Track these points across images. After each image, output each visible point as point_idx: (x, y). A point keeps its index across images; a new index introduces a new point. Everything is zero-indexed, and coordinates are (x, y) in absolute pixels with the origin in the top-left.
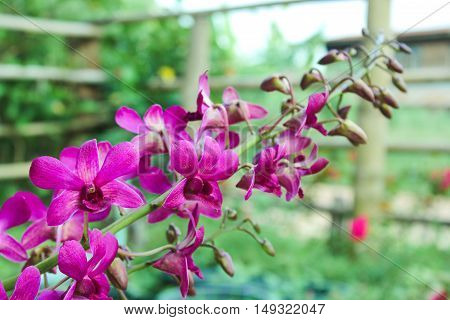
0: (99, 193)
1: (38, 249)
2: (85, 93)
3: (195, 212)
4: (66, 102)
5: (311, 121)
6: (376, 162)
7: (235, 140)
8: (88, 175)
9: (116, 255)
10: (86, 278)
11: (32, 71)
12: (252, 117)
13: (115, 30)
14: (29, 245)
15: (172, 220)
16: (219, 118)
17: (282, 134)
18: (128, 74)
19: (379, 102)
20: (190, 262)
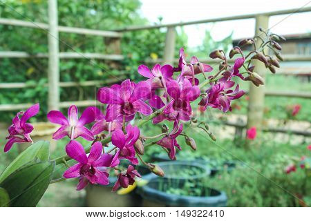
0: (131, 105)
1: (99, 135)
2: (113, 65)
3: (178, 116)
4: (103, 71)
5: (236, 73)
6: (260, 102)
7: (197, 82)
8: (126, 97)
9: (138, 138)
10: (124, 148)
11: (88, 55)
12: (205, 71)
13: (129, 35)
14: (95, 133)
15: (165, 122)
16: (190, 70)
17: (221, 80)
18: (135, 56)
19: (269, 64)
20: (175, 141)
